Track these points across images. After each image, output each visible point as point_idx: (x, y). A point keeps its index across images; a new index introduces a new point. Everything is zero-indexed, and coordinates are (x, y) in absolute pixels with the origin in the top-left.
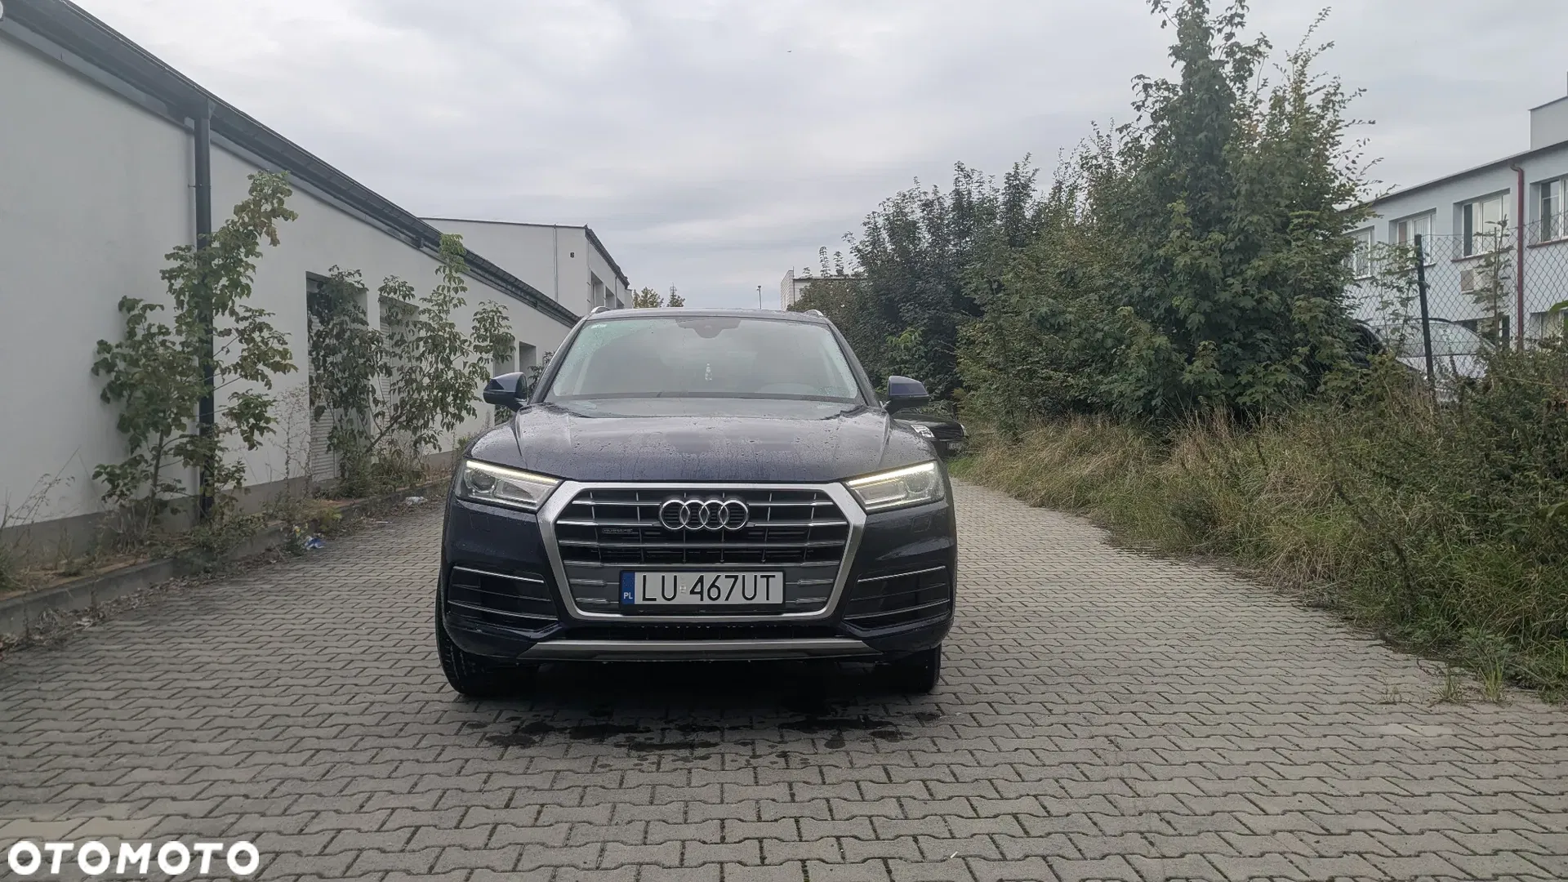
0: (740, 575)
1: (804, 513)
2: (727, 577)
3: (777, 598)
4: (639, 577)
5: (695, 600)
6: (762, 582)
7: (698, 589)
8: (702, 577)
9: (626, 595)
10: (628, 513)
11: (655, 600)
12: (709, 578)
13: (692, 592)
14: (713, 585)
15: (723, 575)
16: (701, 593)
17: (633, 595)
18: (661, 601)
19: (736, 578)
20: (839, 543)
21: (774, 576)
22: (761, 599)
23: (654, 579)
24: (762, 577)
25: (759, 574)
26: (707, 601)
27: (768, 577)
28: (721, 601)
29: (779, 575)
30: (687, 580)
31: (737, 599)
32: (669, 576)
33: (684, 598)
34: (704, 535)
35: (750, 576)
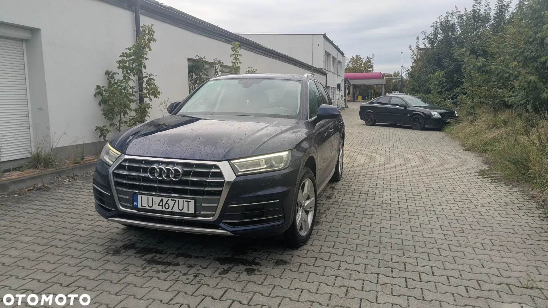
0: (177, 200)
1: (206, 175)
2: (172, 200)
3: (192, 211)
4: (139, 196)
5: (160, 208)
6: (186, 204)
7: (161, 204)
8: (162, 199)
9: (135, 203)
10: (137, 169)
11: (145, 206)
12: (165, 200)
13: (159, 205)
14: (166, 203)
15: (170, 199)
16: (162, 206)
17: (137, 204)
18: (147, 207)
19: (175, 201)
20: (220, 189)
21: (190, 201)
22: (185, 211)
23: (145, 198)
24: (186, 201)
25: (185, 200)
26: (164, 209)
27: (188, 202)
28: (170, 210)
29: (193, 201)
30: (157, 199)
31: (176, 210)
32: (150, 198)
33: (156, 207)
34: (163, 182)
35: (181, 201)
